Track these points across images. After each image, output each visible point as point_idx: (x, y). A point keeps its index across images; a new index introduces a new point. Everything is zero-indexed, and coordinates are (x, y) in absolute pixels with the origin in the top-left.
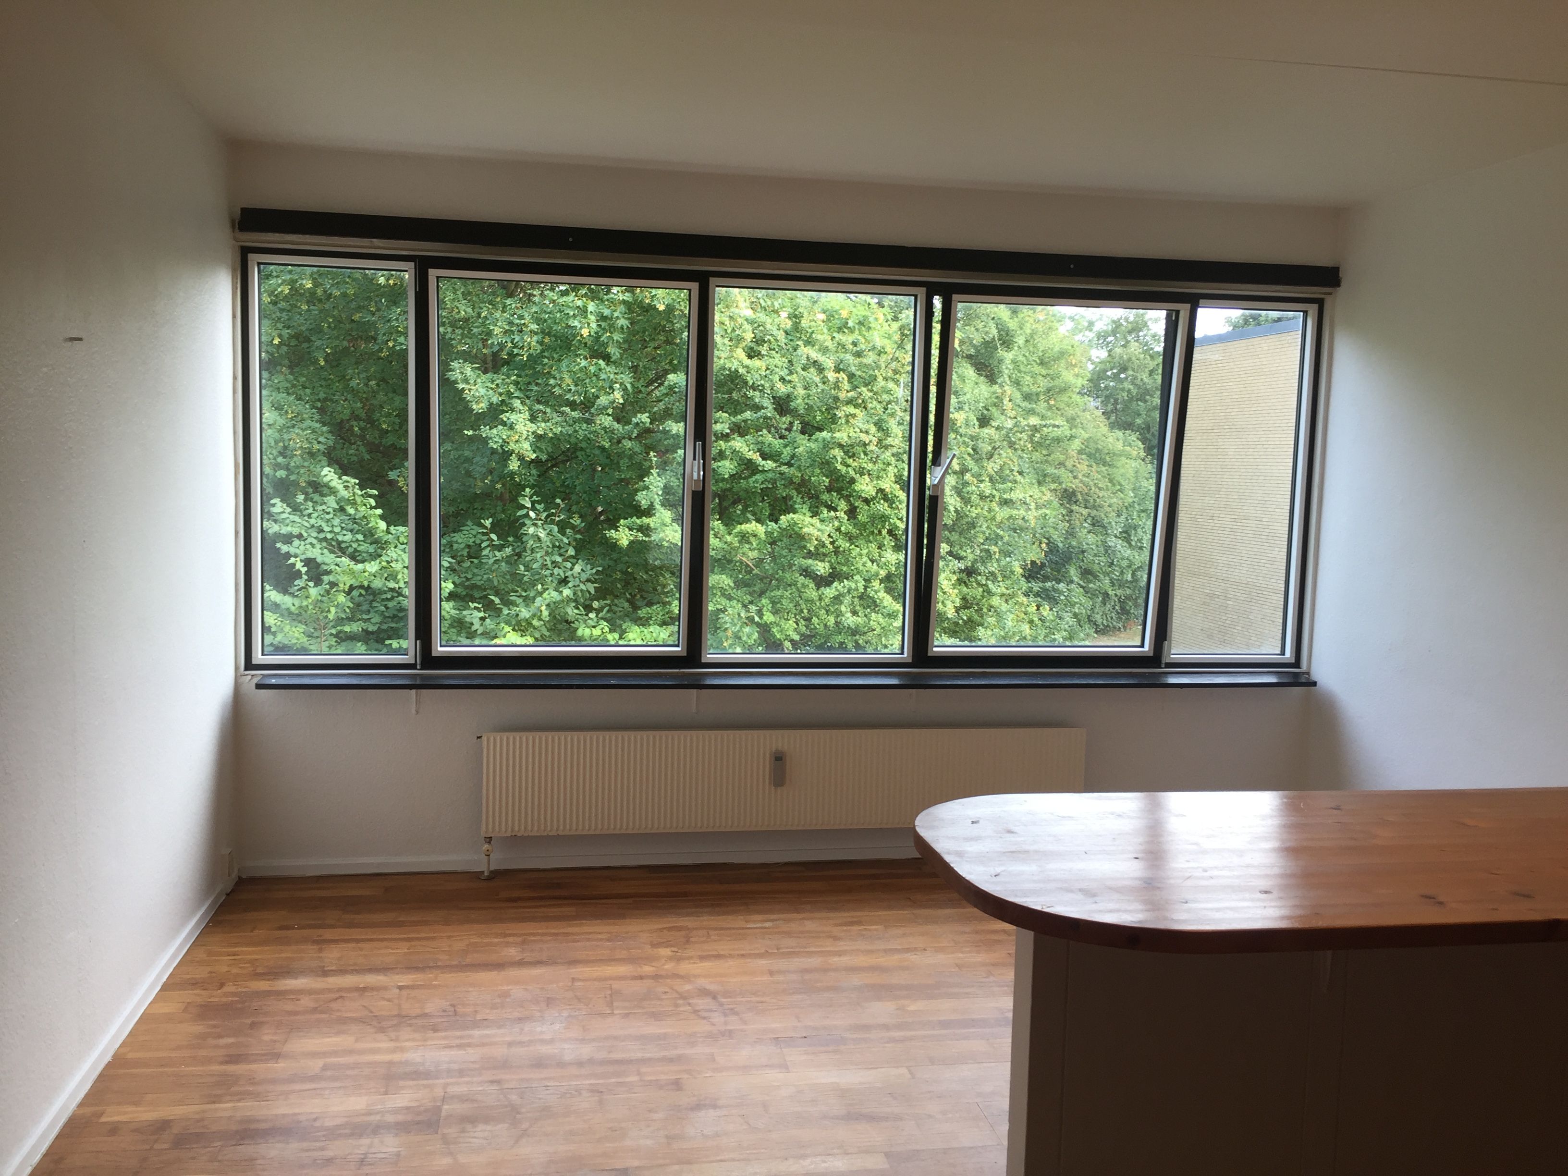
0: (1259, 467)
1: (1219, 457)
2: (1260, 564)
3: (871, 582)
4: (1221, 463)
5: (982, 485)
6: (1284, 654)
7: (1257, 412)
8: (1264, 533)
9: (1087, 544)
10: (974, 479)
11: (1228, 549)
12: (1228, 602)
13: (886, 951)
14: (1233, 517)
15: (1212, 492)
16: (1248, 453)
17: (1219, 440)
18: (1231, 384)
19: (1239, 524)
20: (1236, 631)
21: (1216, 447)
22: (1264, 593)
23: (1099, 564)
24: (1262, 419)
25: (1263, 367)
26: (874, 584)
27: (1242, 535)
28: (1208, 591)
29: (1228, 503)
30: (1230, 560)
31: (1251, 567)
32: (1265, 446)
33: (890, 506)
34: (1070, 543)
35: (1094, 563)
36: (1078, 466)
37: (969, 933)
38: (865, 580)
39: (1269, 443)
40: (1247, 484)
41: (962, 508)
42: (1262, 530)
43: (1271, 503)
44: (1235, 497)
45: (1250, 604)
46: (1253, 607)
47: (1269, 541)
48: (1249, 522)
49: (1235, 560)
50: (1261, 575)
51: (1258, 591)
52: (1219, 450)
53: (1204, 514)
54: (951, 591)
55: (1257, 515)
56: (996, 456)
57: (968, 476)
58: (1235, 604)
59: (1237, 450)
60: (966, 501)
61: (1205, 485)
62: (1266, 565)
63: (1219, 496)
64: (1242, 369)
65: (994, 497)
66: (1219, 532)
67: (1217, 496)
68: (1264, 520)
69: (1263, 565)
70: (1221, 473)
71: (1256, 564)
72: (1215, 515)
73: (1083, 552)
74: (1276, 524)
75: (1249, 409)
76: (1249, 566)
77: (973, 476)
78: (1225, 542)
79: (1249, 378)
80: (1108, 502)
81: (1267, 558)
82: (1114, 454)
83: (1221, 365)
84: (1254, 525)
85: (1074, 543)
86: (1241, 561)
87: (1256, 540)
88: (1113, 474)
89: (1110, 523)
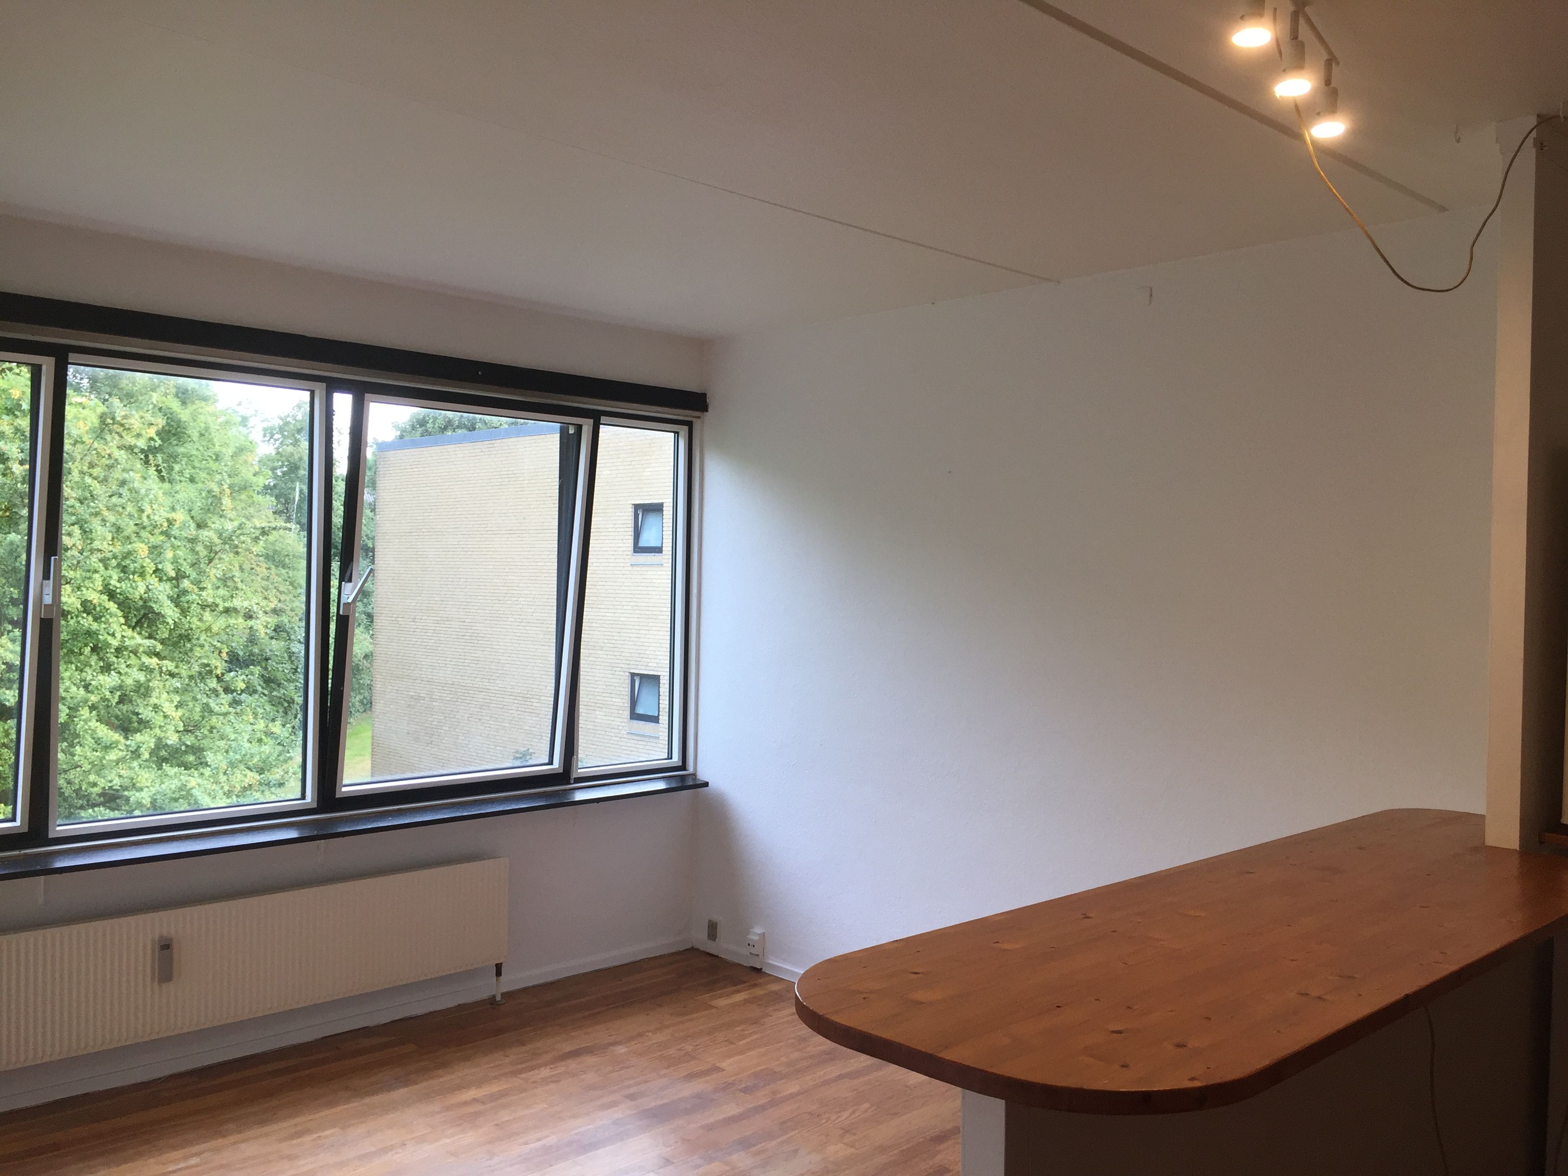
0: (460, 570)
1: (419, 559)
2: (464, 664)
3: (79, 711)
4: (421, 566)
5: (204, 594)
6: (671, 758)
7: (455, 516)
8: (467, 634)
9: (270, 650)
10: (194, 587)
11: (432, 651)
12: (434, 703)
13: (362, 1157)
14: (435, 618)
15: (413, 595)
16: (448, 556)
17: (418, 543)
18: (428, 488)
19: (442, 625)
20: (442, 731)
21: (415, 550)
22: (470, 692)
23: (283, 671)
24: (460, 523)
25: (459, 473)
26: (82, 713)
27: (446, 636)
28: (413, 694)
29: (430, 605)
30: (433, 661)
31: (456, 667)
32: (464, 549)
33: (96, 619)
34: (252, 650)
35: (278, 671)
36: (256, 568)
37: (438, 1113)
38: (69, 708)
39: (469, 546)
40: (449, 586)
41: (180, 619)
42: (465, 631)
43: (473, 604)
44: (437, 599)
45: (457, 703)
46: (459, 707)
47: (473, 641)
48: (452, 623)
49: (439, 661)
50: (466, 674)
51: (463, 691)
52: (419, 553)
53: (406, 616)
54: (174, 714)
55: (459, 616)
56: (216, 561)
57: (186, 584)
58: (441, 704)
59: (437, 553)
60: (184, 612)
61: (405, 588)
62: (471, 665)
63: (420, 598)
64: (438, 475)
65: (217, 606)
66: (422, 634)
67: (418, 598)
68: (467, 620)
69: (467, 664)
70: (421, 576)
71: (461, 664)
72: (417, 617)
73: (267, 659)
74: (478, 624)
75: (447, 514)
76: (454, 667)
77: (192, 583)
78: (429, 644)
79: (446, 484)
80: (290, 606)
81: (472, 658)
82: (294, 556)
83: (416, 470)
84: (457, 627)
85: (256, 650)
86: (445, 662)
87: (460, 640)
88: (294, 576)
89: (292, 628)
